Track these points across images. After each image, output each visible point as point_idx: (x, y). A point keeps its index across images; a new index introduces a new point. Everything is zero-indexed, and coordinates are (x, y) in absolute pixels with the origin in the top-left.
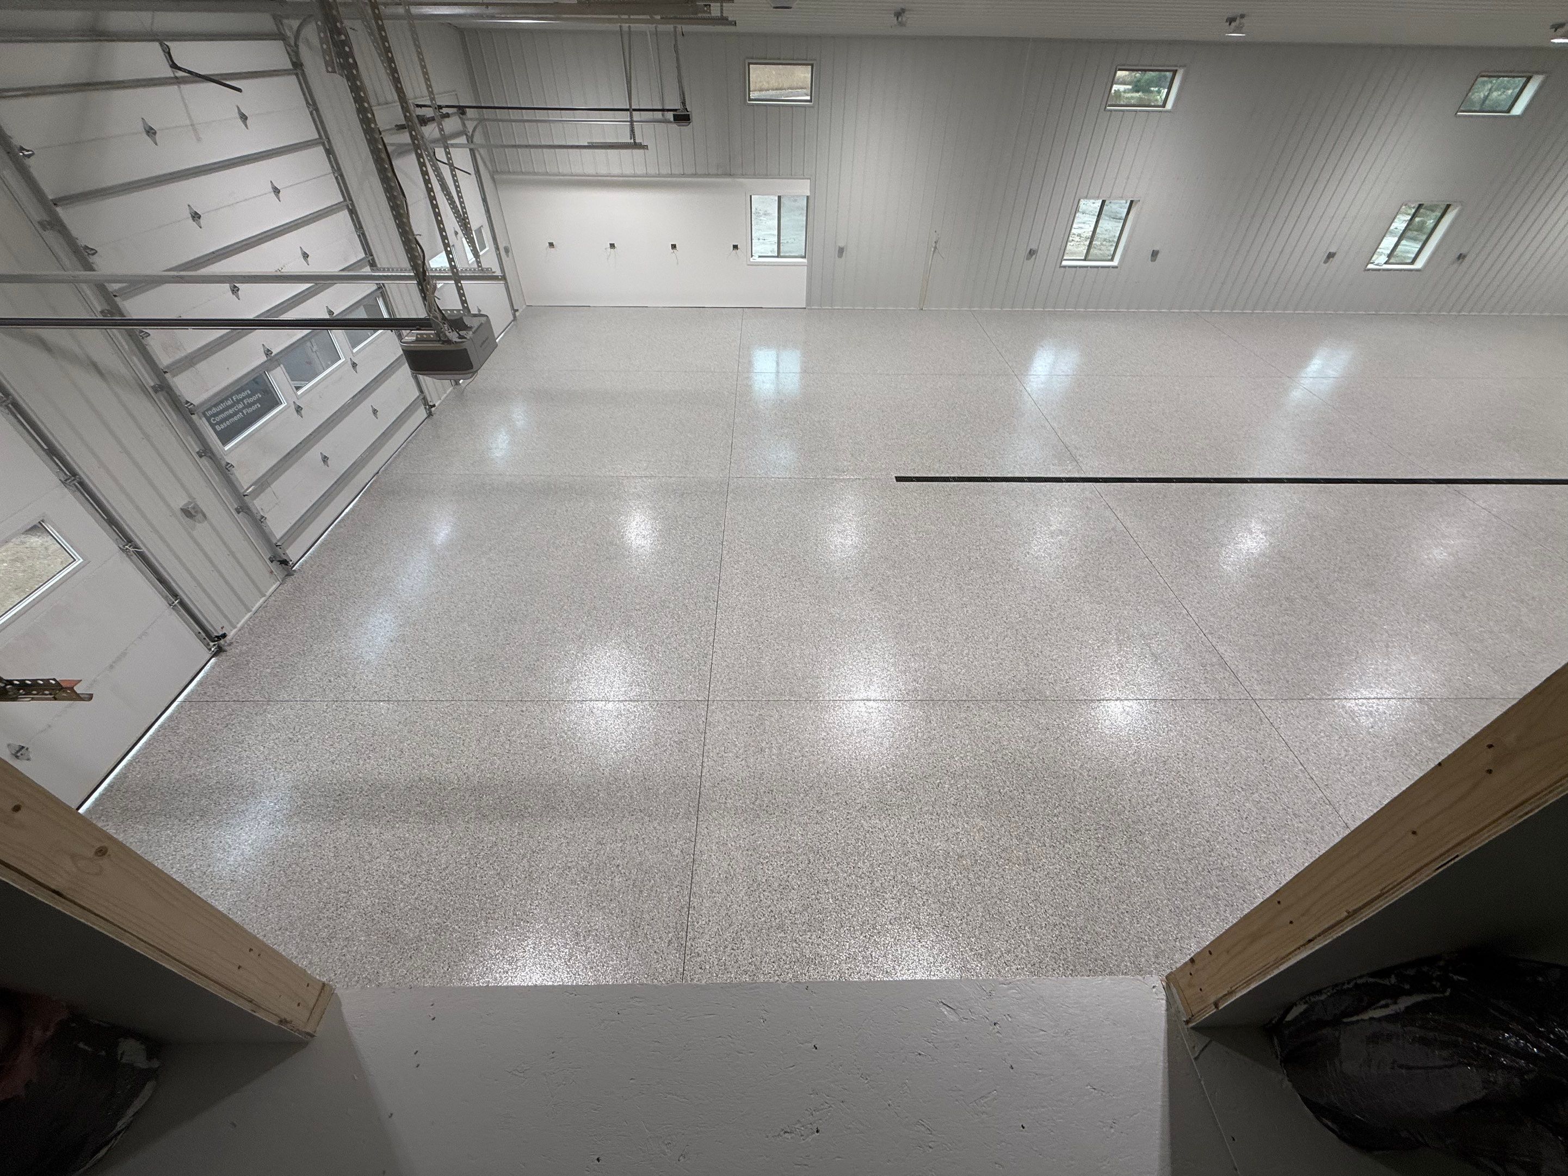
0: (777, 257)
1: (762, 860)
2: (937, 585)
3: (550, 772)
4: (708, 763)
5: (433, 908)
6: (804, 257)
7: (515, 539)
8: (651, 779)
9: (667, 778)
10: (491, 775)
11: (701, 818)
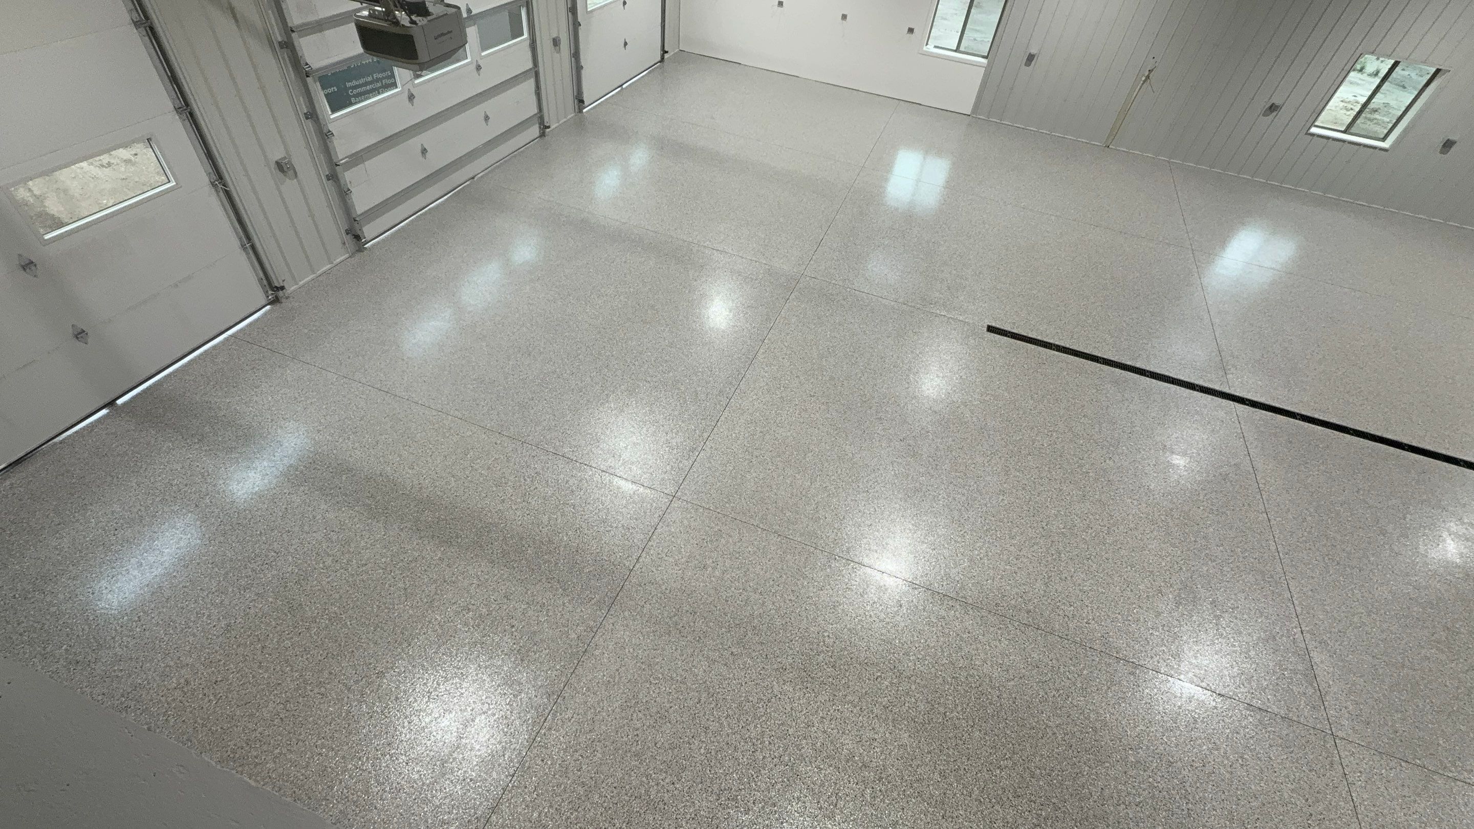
0: (955, 51)
2: (979, 460)
5: (337, 596)
6: (986, 57)
7: (564, 276)
8: (583, 553)
9: (598, 558)
10: (441, 494)
11: (612, 612)
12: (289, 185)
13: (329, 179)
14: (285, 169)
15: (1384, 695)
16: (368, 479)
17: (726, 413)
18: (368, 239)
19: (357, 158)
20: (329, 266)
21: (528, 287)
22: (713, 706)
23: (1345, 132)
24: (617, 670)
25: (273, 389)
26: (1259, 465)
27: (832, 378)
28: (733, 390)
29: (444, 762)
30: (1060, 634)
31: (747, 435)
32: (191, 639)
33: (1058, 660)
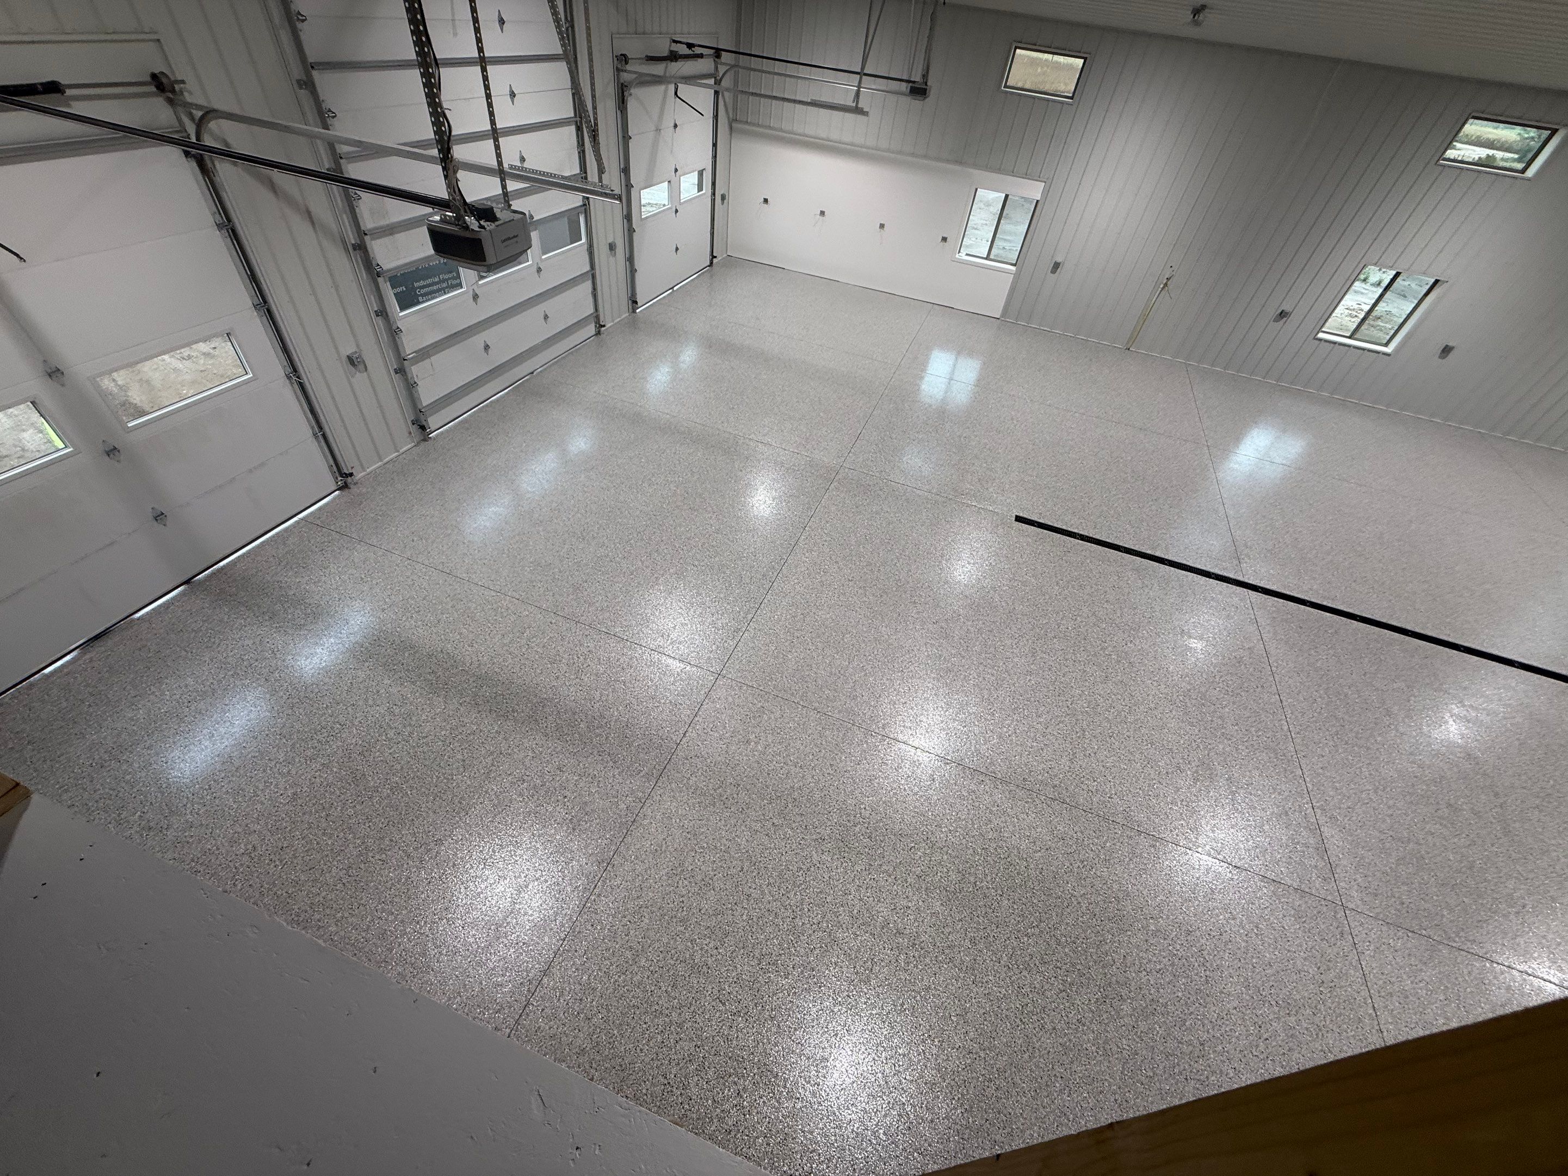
0: (986, 259)
1: (697, 848)
2: (1008, 642)
3: (548, 687)
4: (692, 734)
5: (399, 768)
6: (1015, 265)
9: (647, 733)
10: (499, 670)
11: (660, 784)
12: (360, 378)
13: (396, 373)
14: (356, 363)
15: (1391, 868)
16: (430, 656)
17: (769, 597)
18: (433, 429)
19: (424, 354)
20: (397, 454)
21: (583, 476)
22: (754, 874)
23: (1350, 337)
24: (664, 839)
25: (340, 569)
26: (1272, 651)
27: (869, 564)
28: (776, 574)
29: (498, 926)
30: (1084, 808)
31: (788, 617)
32: (259, 806)
33: (1082, 833)
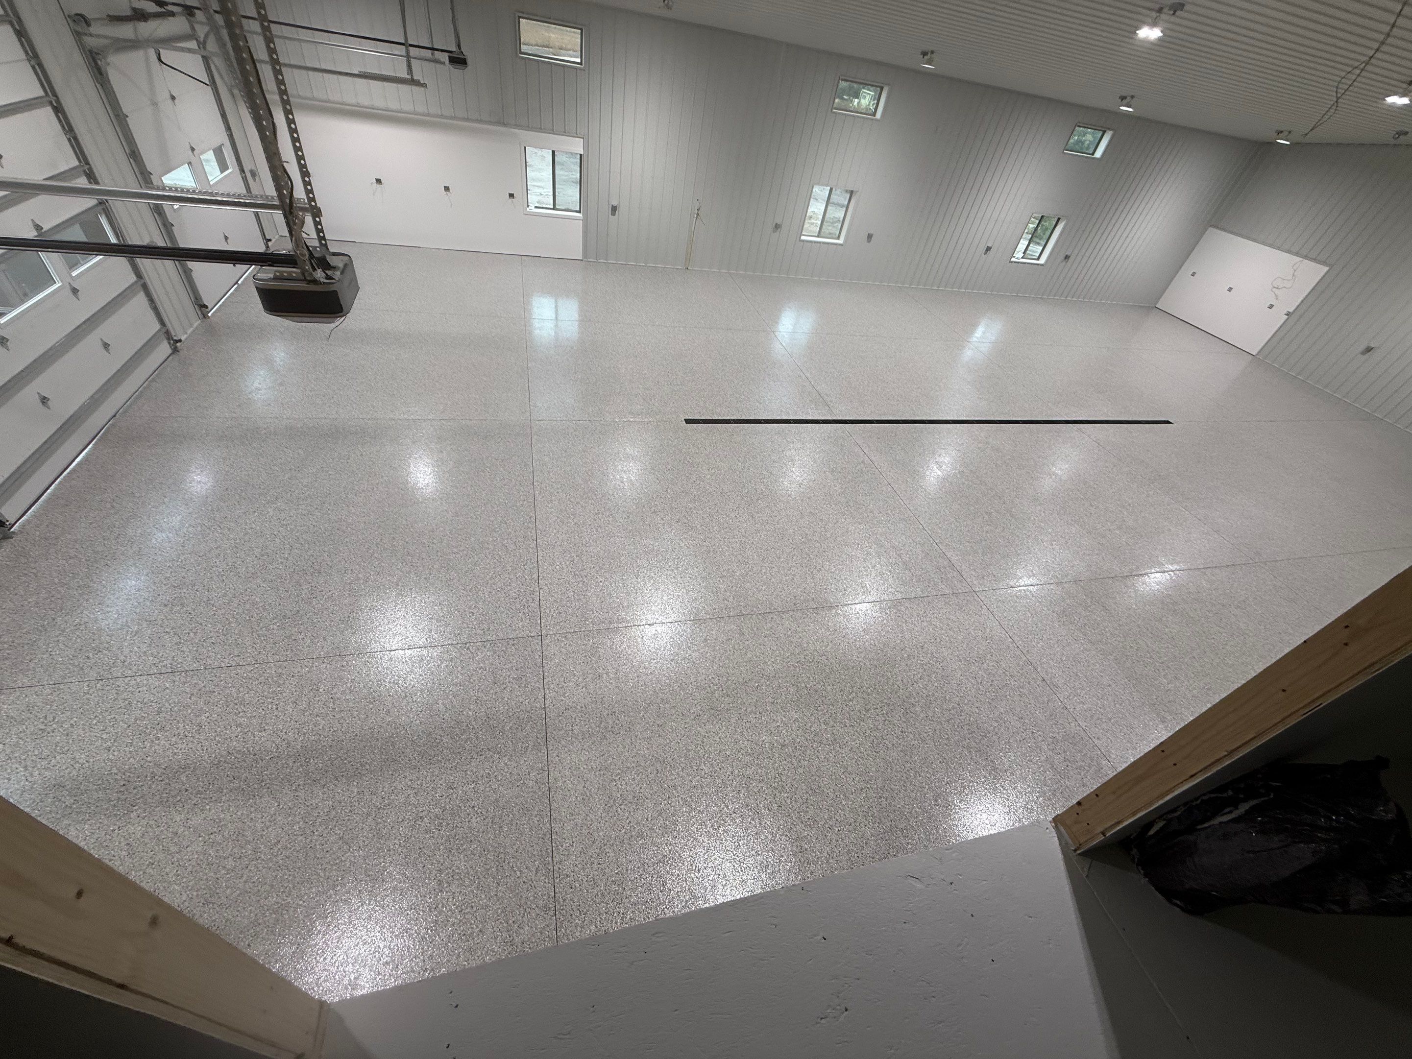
0: (553, 209)
1: (614, 777)
3: (384, 725)
4: (550, 694)
6: (579, 212)
7: (305, 486)
8: (494, 717)
9: (511, 714)
11: (550, 748)
17: (540, 552)
18: (11, 520)
23: (818, 236)
31: (568, 563)
